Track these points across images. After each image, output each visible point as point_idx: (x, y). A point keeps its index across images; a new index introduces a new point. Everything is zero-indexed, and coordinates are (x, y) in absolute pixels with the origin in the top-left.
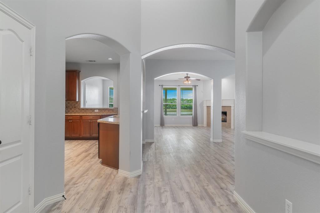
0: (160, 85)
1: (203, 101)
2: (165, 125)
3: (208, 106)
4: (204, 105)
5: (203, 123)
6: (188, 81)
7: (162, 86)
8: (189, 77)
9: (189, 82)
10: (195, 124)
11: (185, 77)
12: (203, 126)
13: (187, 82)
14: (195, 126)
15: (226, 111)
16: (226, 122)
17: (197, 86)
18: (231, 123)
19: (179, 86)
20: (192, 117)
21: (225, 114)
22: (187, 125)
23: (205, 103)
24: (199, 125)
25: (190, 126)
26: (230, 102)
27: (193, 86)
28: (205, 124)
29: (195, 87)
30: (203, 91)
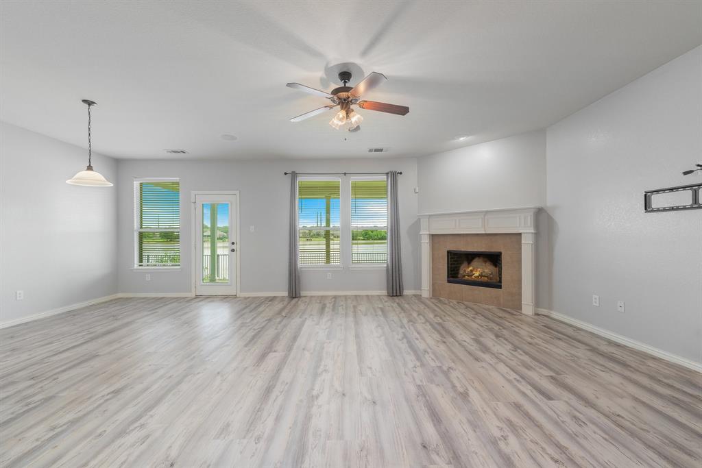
0: (286, 174)
1: (419, 219)
2: (303, 293)
3: (433, 235)
5: (418, 286)
7: (293, 174)
10: (395, 288)
12: (421, 298)
14: (395, 294)
15: (499, 251)
16: (500, 287)
17: (401, 173)
18: (520, 294)
19: (345, 174)
20: (385, 269)
21: (494, 259)
22: (370, 293)
23: (424, 223)
24: (406, 292)
25: (379, 296)
26: (518, 218)
27: (387, 173)
28: (426, 291)
29: (394, 176)
30: (417, 191)
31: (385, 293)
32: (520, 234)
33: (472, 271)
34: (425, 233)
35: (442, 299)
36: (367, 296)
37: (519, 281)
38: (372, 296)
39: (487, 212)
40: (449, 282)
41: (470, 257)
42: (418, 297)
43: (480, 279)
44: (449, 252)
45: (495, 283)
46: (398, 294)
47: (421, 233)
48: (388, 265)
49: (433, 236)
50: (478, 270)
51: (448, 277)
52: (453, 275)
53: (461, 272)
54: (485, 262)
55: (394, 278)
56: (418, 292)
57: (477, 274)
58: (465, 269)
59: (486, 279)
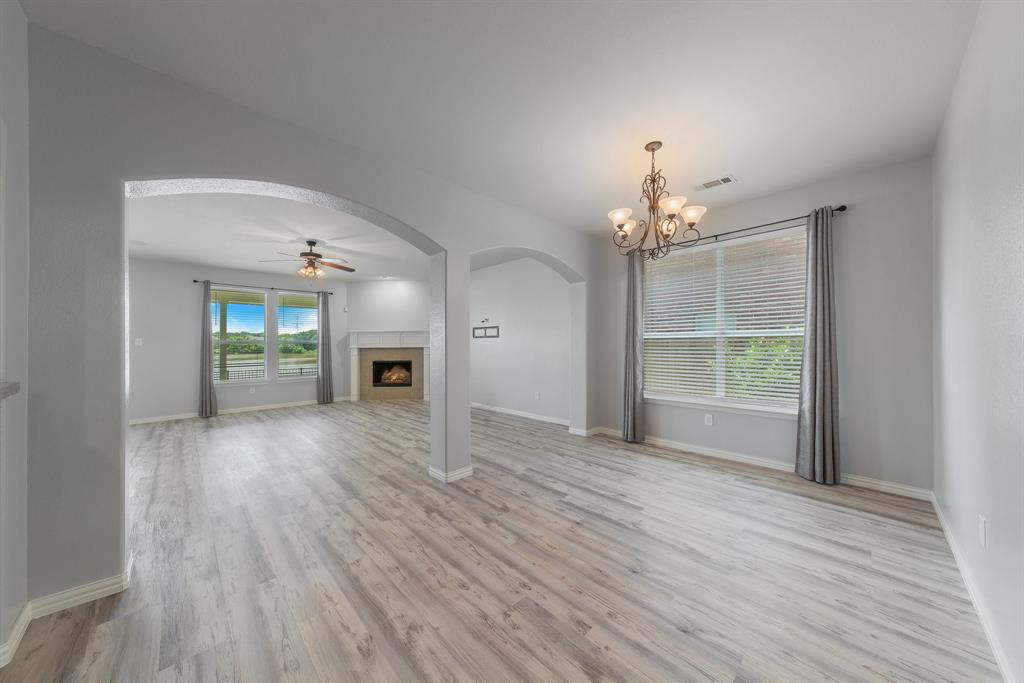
0: (195, 281)
2: (220, 412)
3: (361, 348)
4: (351, 347)
5: (347, 393)
6: (315, 268)
7: (207, 284)
8: (319, 256)
9: (319, 272)
10: (325, 395)
11: (303, 255)
12: (349, 402)
13: (310, 269)
14: (325, 401)
15: (409, 360)
16: (410, 385)
17: (332, 294)
18: (423, 389)
19: (272, 289)
20: (316, 380)
21: (406, 366)
23: (353, 338)
24: (336, 399)
25: (309, 405)
27: (318, 293)
28: (354, 396)
29: (325, 295)
30: (346, 310)
31: (316, 402)
32: (422, 348)
33: (391, 376)
34: (354, 347)
35: (368, 398)
37: (422, 380)
38: (302, 406)
39: (402, 332)
40: (374, 386)
41: (389, 366)
43: (397, 381)
44: (374, 363)
45: (407, 383)
46: (329, 401)
48: (318, 376)
49: (361, 350)
50: (395, 375)
51: (374, 382)
52: (377, 380)
53: (383, 377)
54: (400, 368)
55: (325, 387)
56: (347, 398)
57: (394, 378)
58: (386, 375)
59: (401, 381)
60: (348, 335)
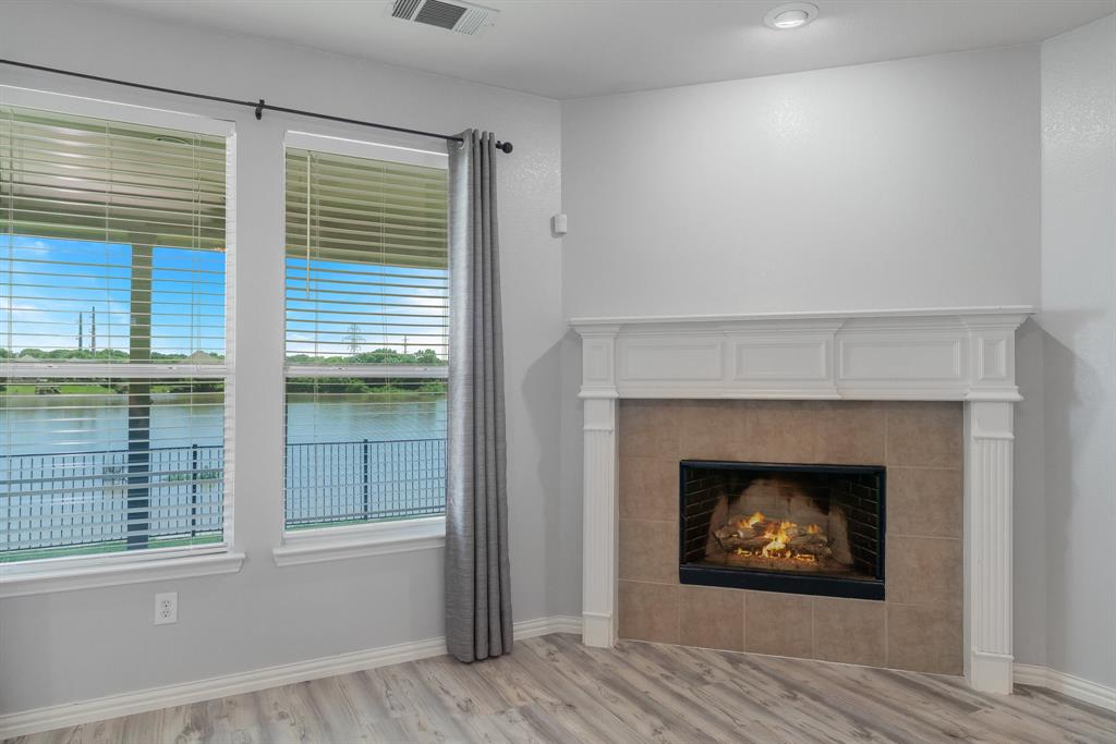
1: (576, 338)
3: (628, 402)
14: (482, 654)
15: (875, 461)
17: (507, 148)
19: (260, 108)
20: (442, 544)
22: (372, 658)
23: (595, 355)
24: (526, 629)
25: (411, 667)
26: (957, 348)
27: (454, 140)
28: (598, 624)
29: (484, 152)
30: (562, 227)
31: (435, 646)
32: (959, 406)
33: (759, 529)
34: (599, 393)
35: (659, 645)
36: (362, 676)
37: (954, 570)
38: (383, 672)
39: (849, 321)
40: (686, 578)
42: (566, 643)
43: (791, 562)
44: (686, 468)
46: (496, 650)
47: (582, 394)
48: (450, 526)
51: (683, 561)
53: (722, 537)
54: (789, 496)
55: (482, 586)
56: (564, 624)
57: (779, 542)
59: (810, 560)
60: (574, 337)
